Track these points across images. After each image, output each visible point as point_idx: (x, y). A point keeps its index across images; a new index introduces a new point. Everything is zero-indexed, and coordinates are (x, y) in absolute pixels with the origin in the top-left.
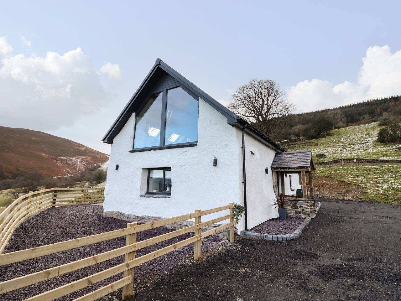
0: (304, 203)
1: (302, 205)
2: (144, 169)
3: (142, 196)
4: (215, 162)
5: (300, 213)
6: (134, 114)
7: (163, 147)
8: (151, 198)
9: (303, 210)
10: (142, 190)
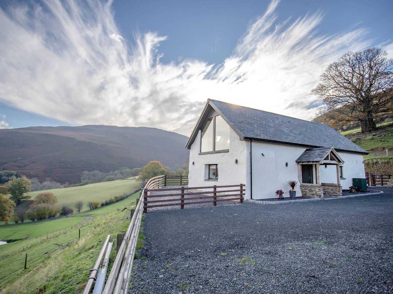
0: (317, 188)
1: (315, 189)
2: (205, 165)
3: (205, 180)
4: (237, 161)
5: (314, 195)
6: (200, 131)
7: (215, 152)
8: (209, 181)
9: (316, 193)
10: (205, 176)
